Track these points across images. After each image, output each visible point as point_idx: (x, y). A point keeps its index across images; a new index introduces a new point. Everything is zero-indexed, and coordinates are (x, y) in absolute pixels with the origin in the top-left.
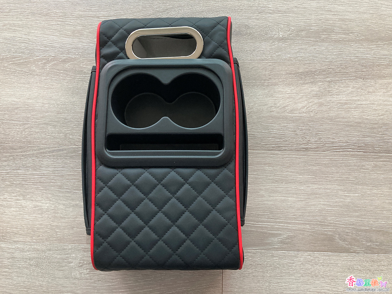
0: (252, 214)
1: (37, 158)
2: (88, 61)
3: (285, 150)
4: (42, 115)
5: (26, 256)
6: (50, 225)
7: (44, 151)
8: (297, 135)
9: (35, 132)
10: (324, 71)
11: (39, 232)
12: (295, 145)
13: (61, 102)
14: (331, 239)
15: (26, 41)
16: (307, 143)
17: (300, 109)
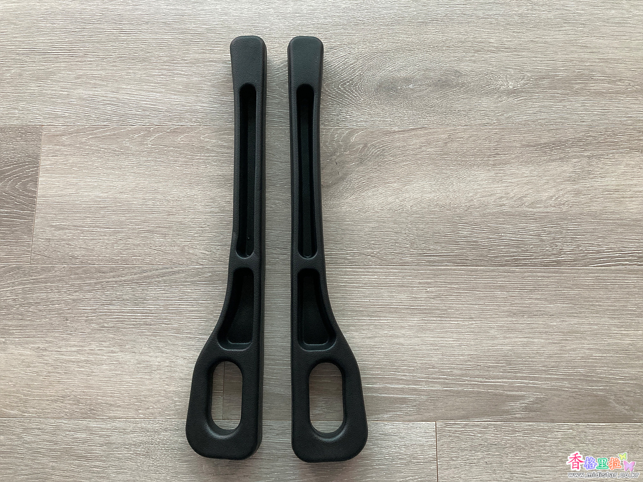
0: (478, 365)
1: (138, 286)
2: (211, 131)
3: (525, 265)
4: (143, 218)
5: (130, 440)
6: (164, 390)
7: (149, 274)
8: (542, 240)
9: (134, 245)
10: (580, 141)
11: (148, 402)
12: (540, 257)
13: (173, 197)
14: (602, 402)
15: (113, 101)
16: (559, 253)
17: (546, 200)
